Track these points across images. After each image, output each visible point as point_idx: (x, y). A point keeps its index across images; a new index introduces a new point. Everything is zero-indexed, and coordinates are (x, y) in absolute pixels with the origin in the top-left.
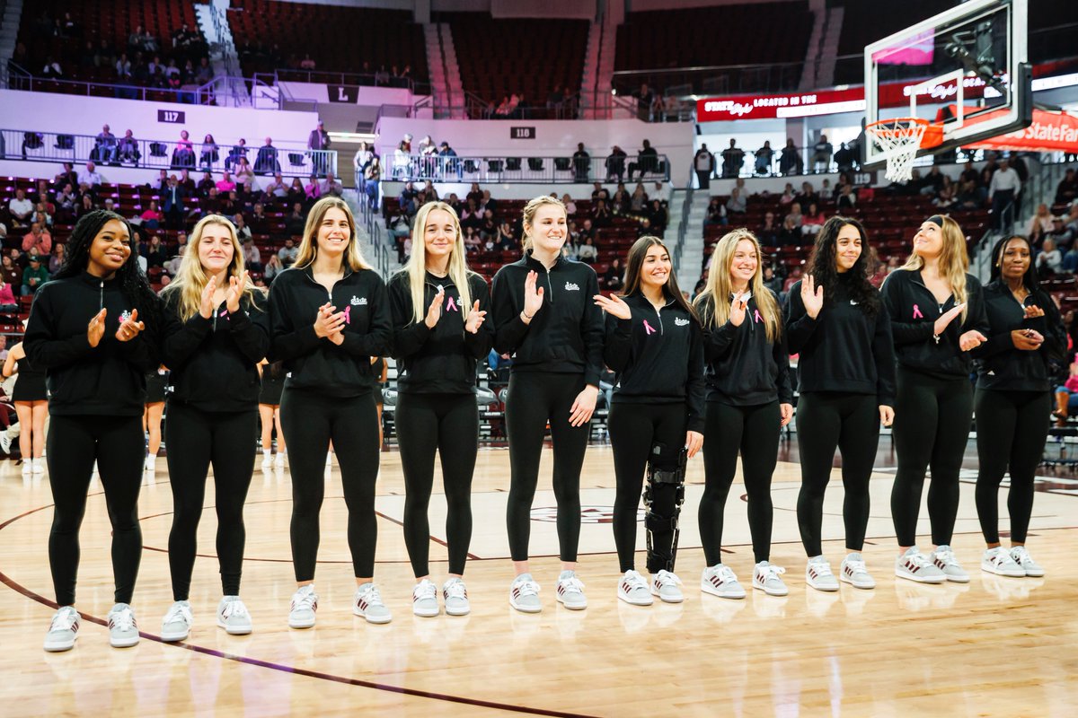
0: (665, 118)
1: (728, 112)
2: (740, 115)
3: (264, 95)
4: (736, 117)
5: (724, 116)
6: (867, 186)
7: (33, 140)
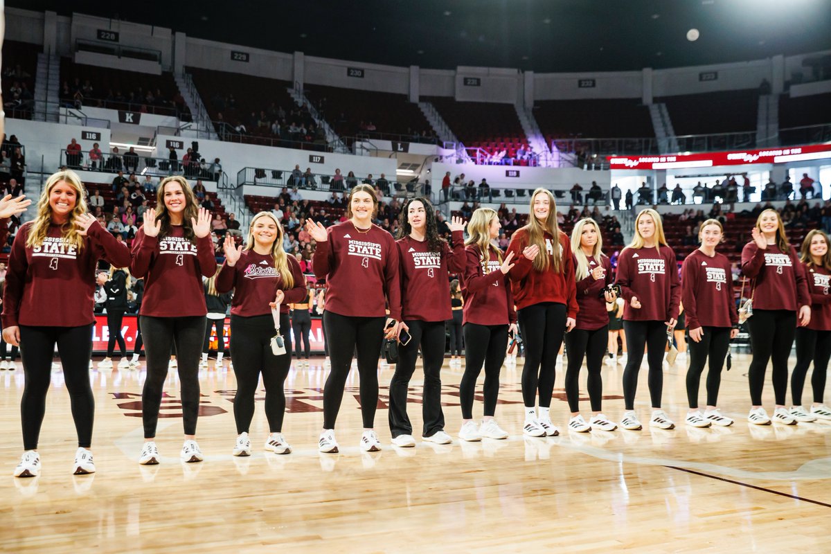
0: (593, 168)
1: (624, 165)
2: (631, 166)
3: (362, 147)
4: (629, 168)
5: (622, 167)
6: (730, 212)
7: (260, 173)
